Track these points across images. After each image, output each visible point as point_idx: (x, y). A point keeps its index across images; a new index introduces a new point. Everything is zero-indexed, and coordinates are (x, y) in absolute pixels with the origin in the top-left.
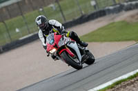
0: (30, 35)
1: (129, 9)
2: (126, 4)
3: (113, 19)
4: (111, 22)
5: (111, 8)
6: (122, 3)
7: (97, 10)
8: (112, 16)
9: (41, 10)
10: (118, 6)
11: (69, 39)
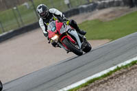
0: (4, 34)
1: (103, 7)
2: (99, 2)
3: (86, 17)
4: (85, 20)
5: (85, 6)
6: (96, 2)
7: (71, 8)
8: (86, 14)
9: (15, 8)
10: (91, 4)
11: (69, 27)
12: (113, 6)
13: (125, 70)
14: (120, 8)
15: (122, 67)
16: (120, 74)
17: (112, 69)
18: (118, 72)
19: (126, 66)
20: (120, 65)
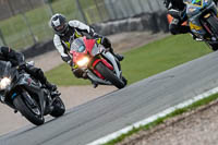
2: (103, 25)
6: (98, 25)
12: (126, 31)
13: (145, 133)
14: (138, 34)
15: (141, 128)
16: (138, 139)
17: (125, 130)
18: (134, 136)
19: (147, 126)
20: (137, 125)
